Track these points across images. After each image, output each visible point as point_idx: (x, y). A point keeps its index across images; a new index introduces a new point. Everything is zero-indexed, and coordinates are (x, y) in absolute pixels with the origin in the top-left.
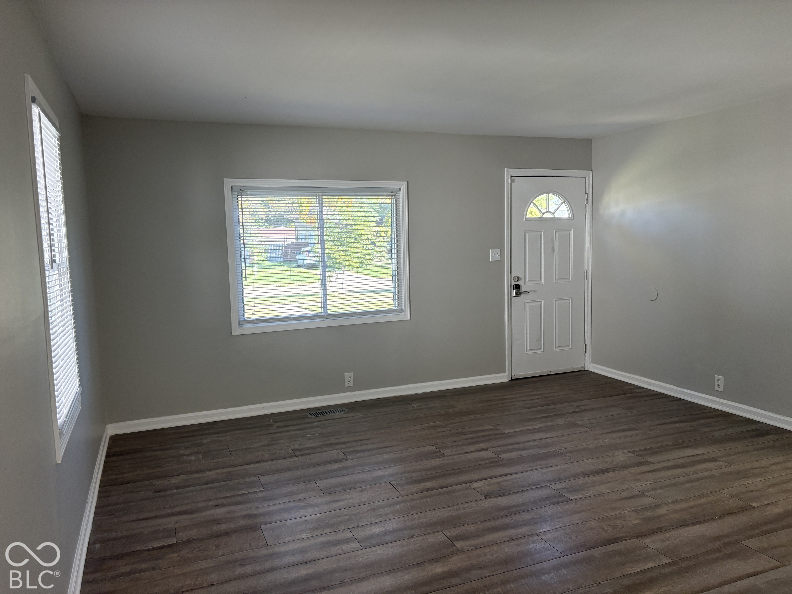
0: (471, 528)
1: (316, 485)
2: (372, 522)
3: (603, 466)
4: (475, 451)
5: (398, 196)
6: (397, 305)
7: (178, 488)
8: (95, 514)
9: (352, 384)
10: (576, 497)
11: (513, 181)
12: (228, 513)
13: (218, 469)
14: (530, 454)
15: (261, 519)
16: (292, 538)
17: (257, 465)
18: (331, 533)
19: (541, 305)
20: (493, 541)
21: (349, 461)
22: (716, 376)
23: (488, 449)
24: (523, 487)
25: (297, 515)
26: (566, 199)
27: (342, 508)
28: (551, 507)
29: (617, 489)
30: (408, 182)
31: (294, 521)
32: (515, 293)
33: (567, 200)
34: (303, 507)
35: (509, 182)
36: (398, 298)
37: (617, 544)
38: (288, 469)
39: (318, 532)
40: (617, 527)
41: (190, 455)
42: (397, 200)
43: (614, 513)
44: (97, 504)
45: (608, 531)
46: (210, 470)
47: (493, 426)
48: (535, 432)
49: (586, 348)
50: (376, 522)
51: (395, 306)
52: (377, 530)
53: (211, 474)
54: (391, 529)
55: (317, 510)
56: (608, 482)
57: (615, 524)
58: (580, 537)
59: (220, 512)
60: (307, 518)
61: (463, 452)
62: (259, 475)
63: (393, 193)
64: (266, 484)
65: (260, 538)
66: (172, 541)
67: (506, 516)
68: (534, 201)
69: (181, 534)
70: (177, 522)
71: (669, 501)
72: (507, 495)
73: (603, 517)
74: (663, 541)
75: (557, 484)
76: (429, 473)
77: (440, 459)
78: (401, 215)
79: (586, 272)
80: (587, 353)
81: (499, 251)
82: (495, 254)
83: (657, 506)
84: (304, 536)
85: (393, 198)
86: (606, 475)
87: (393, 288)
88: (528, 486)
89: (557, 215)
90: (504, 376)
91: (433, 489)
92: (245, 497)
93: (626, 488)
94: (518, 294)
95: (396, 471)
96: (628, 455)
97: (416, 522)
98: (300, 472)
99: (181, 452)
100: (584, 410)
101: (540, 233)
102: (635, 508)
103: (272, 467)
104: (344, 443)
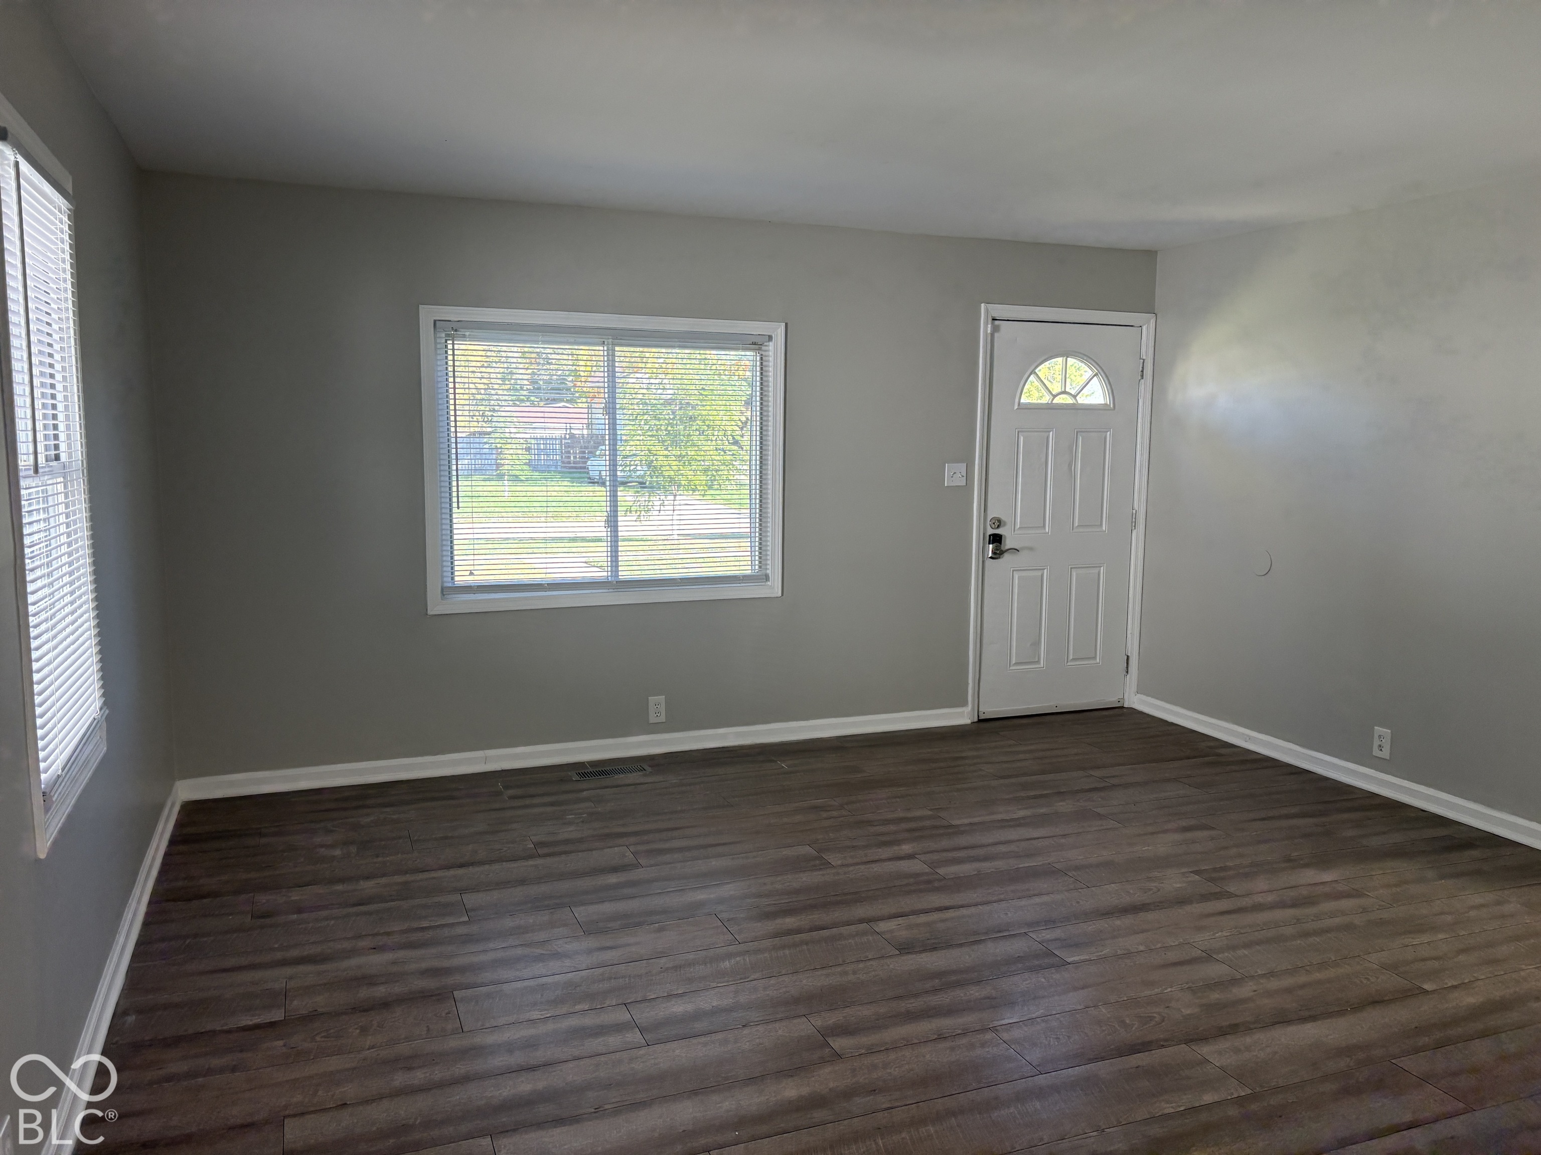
0: (866, 1012)
1: (571, 914)
2: (672, 993)
3: (1139, 897)
4: (890, 859)
5: (766, 351)
6: (757, 567)
7: (300, 911)
8: (134, 956)
9: (662, 719)
10: (1076, 958)
11: (996, 329)
12: (394, 963)
13: (384, 875)
14: (996, 869)
15: (457, 979)
16: (511, 1019)
17: (460, 872)
18: (589, 1012)
19: (1042, 576)
20: (903, 1039)
21: (642, 869)
22: (1375, 727)
23: (916, 856)
24: (976, 933)
25: (526, 973)
26: (1101, 368)
27: (617, 963)
28: (1026, 975)
29: (1159, 945)
30: (786, 324)
31: (519, 985)
32: (992, 551)
33: (1105, 372)
34: (540, 958)
35: (989, 332)
36: (760, 553)
37: (1147, 1053)
38: (523, 882)
39: (564, 1010)
40: (1151, 1020)
41: (332, 846)
42: (764, 358)
43: (1147, 993)
44: (140, 936)
45: (1132, 1028)
46: (367, 878)
47: (931, 810)
48: (1011, 826)
49: (1128, 663)
50: (680, 992)
51: (753, 568)
52: (679, 1008)
53: (368, 887)
54: (707, 1009)
55: (567, 964)
56: (1143, 931)
57: (1147, 1015)
58: (1076, 1037)
59: (376, 961)
60: (545, 980)
61: (865, 859)
62: (462, 891)
63: (756, 344)
64: (473, 910)
65: (450, 1015)
66: (277, 1015)
67: (935, 991)
68: (1036, 371)
69: (295, 1003)
70: (291, 978)
71: (1260, 972)
72: (942, 948)
73: (1126, 999)
74: (1237, 1051)
75: (1044, 931)
76: (794, 899)
77: (821, 873)
78: (771, 389)
79: (1136, 514)
80: (1129, 672)
81: (963, 467)
82: (955, 473)
83: (1234, 982)
84: (535, 1015)
85: (756, 356)
86: (1142, 915)
87: (751, 532)
88: (986, 933)
89: (1081, 400)
90: (964, 712)
91: (799, 931)
92: (428, 935)
93: (1177, 943)
94: (998, 554)
95: (732, 893)
96: (1190, 879)
97: (759, 996)
98: (544, 889)
99: (318, 840)
100: (1114, 786)
101: (1046, 434)
102: (1190, 984)
103: (489, 876)
104: (636, 834)
